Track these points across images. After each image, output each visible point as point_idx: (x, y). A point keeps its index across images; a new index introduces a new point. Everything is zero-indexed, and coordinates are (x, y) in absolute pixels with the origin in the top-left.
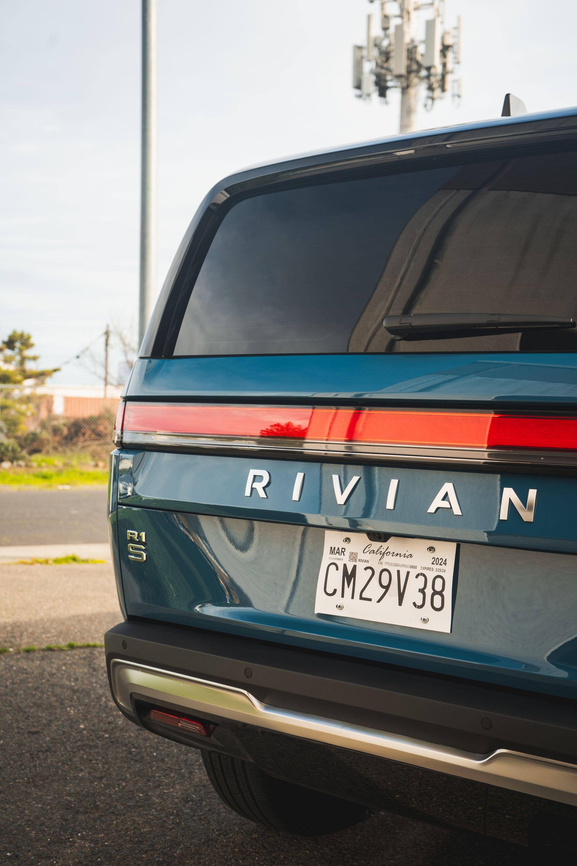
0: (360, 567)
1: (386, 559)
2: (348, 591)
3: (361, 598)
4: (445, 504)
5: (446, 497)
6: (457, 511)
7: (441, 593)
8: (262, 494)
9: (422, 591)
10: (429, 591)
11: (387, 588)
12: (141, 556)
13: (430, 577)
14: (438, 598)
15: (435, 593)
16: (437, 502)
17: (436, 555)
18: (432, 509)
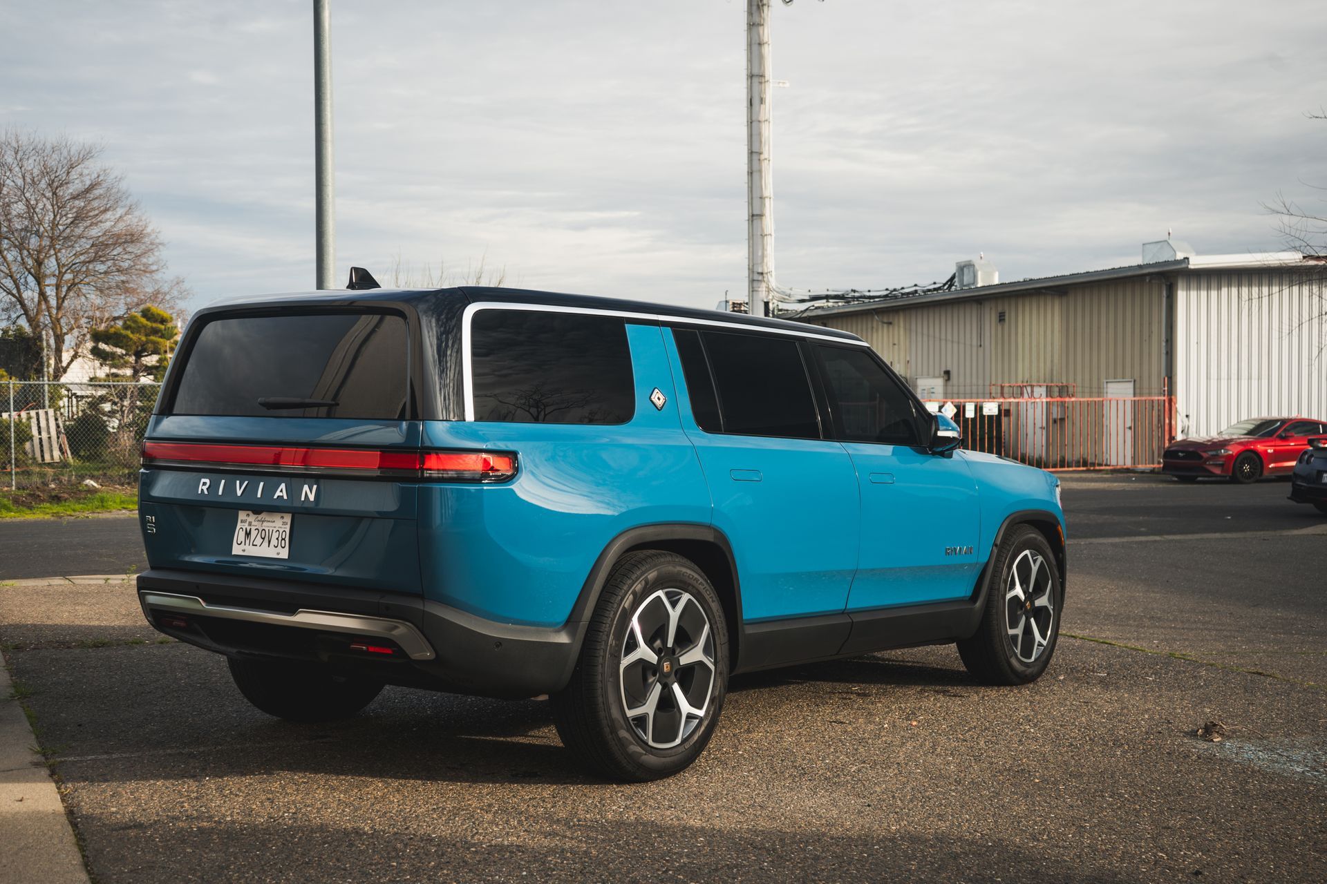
0: (253, 528)
1: (265, 524)
2: (247, 542)
3: (253, 545)
4: (281, 494)
5: (281, 491)
6: (285, 497)
7: (284, 539)
8: (206, 492)
9: (277, 539)
10: (280, 539)
11: (264, 539)
12: (153, 530)
13: (281, 531)
14: (283, 541)
15: (283, 539)
16: (278, 493)
17: (284, 520)
18: (275, 497)
